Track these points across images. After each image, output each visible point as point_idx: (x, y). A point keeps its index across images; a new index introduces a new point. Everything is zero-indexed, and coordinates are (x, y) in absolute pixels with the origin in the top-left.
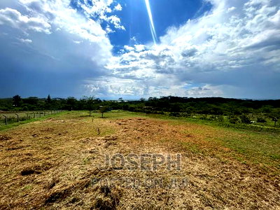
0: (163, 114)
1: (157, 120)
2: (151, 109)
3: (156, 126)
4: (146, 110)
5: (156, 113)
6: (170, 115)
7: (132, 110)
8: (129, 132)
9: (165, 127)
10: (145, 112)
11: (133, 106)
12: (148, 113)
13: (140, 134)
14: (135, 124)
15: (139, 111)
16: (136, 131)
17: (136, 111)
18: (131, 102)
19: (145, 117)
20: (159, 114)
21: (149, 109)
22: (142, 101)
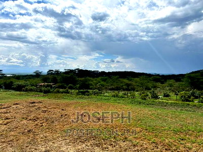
0: (68, 93)
1: (59, 101)
2: (51, 86)
3: (57, 111)
4: (43, 89)
5: (58, 92)
6: (78, 94)
7: (19, 88)
8: (14, 124)
9: (70, 110)
10: (41, 91)
11: (21, 82)
12: (46, 92)
13: (31, 125)
14: (24, 111)
15: (31, 90)
16: (25, 122)
17: (26, 90)
18: (18, 77)
19: (41, 99)
20: (62, 93)
21: (48, 86)
22: (38, 75)
